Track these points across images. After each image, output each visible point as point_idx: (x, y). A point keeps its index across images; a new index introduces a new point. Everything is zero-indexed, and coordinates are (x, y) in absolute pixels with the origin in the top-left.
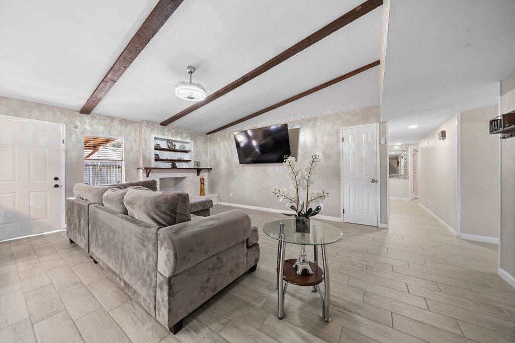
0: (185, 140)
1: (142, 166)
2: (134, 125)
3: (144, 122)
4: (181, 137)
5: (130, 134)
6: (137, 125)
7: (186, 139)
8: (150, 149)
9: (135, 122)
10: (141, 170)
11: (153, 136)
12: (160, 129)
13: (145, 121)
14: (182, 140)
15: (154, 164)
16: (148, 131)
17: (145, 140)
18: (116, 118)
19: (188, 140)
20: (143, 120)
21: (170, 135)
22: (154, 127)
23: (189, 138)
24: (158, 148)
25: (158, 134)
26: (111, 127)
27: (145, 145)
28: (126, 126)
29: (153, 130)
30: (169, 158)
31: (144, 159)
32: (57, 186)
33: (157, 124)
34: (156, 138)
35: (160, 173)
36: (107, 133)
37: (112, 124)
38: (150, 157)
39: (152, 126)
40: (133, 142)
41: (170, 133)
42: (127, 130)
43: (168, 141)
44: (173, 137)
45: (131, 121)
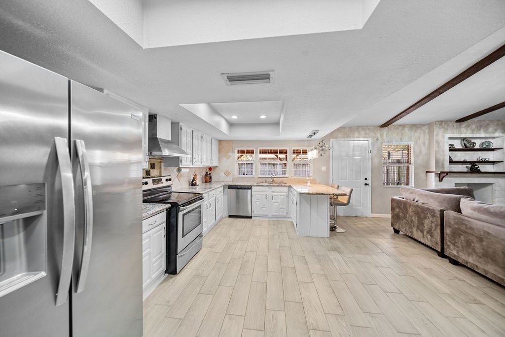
0: (492, 135)
1: (434, 170)
2: (423, 128)
3: (437, 123)
4: (485, 132)
5: (419, 138)
6: (426, 127)
7: (494, 133)
8: (443, 151)
9: (424, 125)
10: (434, 174)
11: (447, 136)
12: (455, 127)
13: (438, 121)
14: (488, 135)
15: (448, 168)
16: (441, 131)
17: (438, 142)
18: (406, 125)
19: (497, 134)
20: (436, 121)
21: (469, 131)
22: (448, 126)
23: (499, 131)
24: (452, 149)
25: (453, 133)
26: (402, 134)
27: (438, 147)
28: (416, 131)
29: (447, 129)
30: (468, 160)
31: (437, 162)
32: (366, 184)
33: (451, 121)
34: (450, 138)
35: (456, 177)
36: (399, 140)
37: (403, 132)
38: (443, 160)
39: (446, 126)
40: (422, 146)
41: (469, 129)
42: (416, 134)
43: (463, 139)
44: (473, 133)
45: (420, 125)
